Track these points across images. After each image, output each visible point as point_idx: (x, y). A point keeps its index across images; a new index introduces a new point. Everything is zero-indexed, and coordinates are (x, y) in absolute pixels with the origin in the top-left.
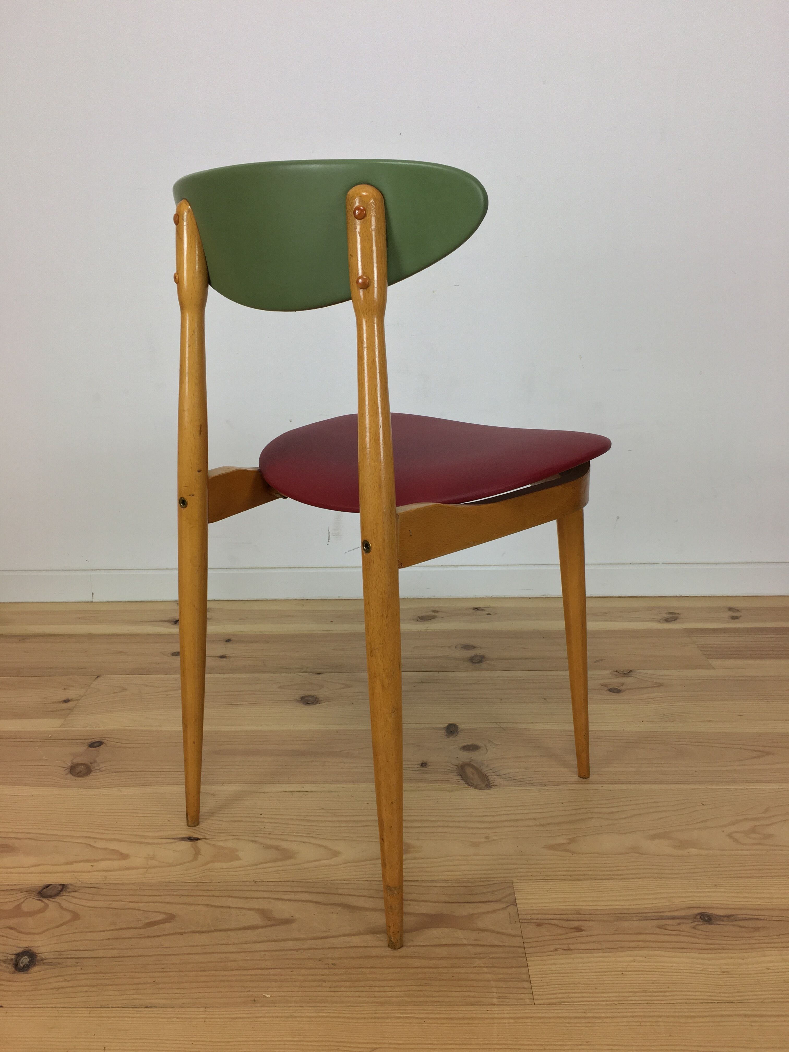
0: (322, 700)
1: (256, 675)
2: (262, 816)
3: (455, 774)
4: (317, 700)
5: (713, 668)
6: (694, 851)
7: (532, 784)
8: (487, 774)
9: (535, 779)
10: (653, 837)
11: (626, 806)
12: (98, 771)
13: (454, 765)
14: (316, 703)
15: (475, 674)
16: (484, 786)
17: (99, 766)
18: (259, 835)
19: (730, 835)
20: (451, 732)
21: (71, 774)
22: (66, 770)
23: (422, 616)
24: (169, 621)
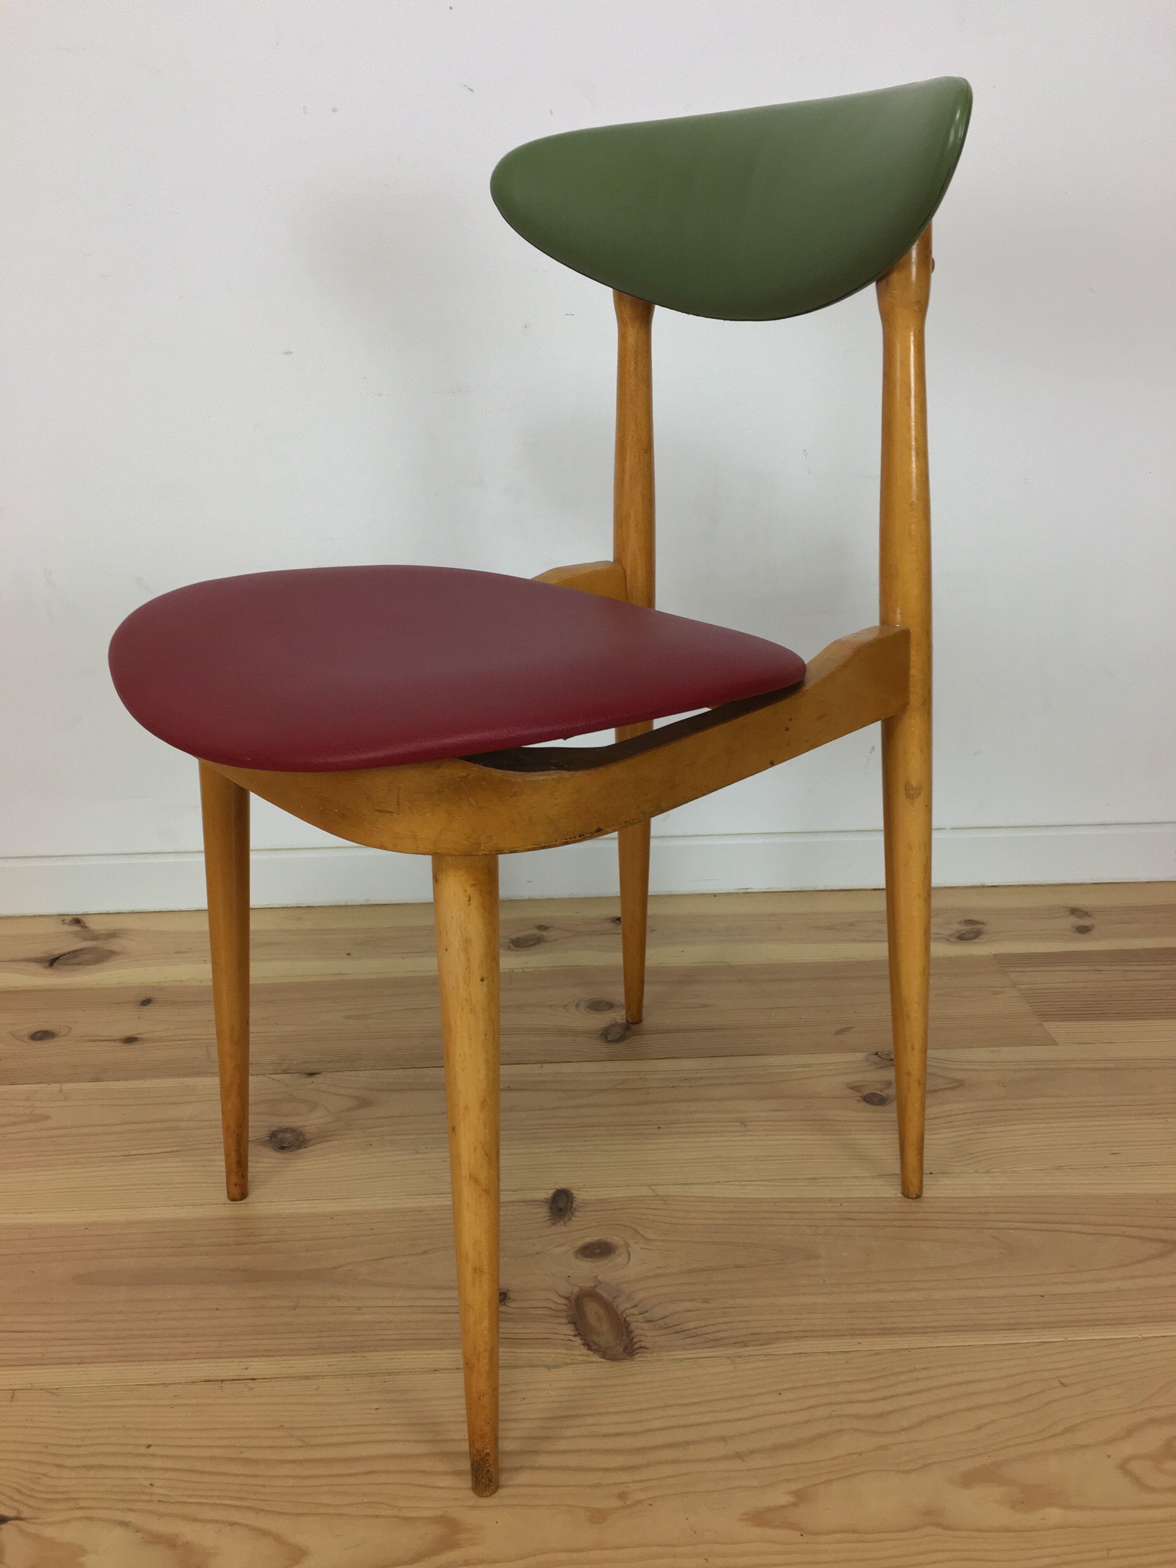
0: (311, 1139)
1: (190, 1081)
2: (151, 1450)
3: (564, 1321)
4: (301, 1138)
5: (1055, 1043)
6: (1054, 1514)
7: (717, 1342)
8: (628, 1319)
9: (723, 1327)
10: (968, 1480)
11: (910, 1394)
13: (564, 1297)
14: (299, 1147)
15: (611, 1066)
16: (620, 1349)
18: (136, 1506)
19: (1123, 1467)
20: (560, 1210)
23: (518, 939)
24: (38, 961)
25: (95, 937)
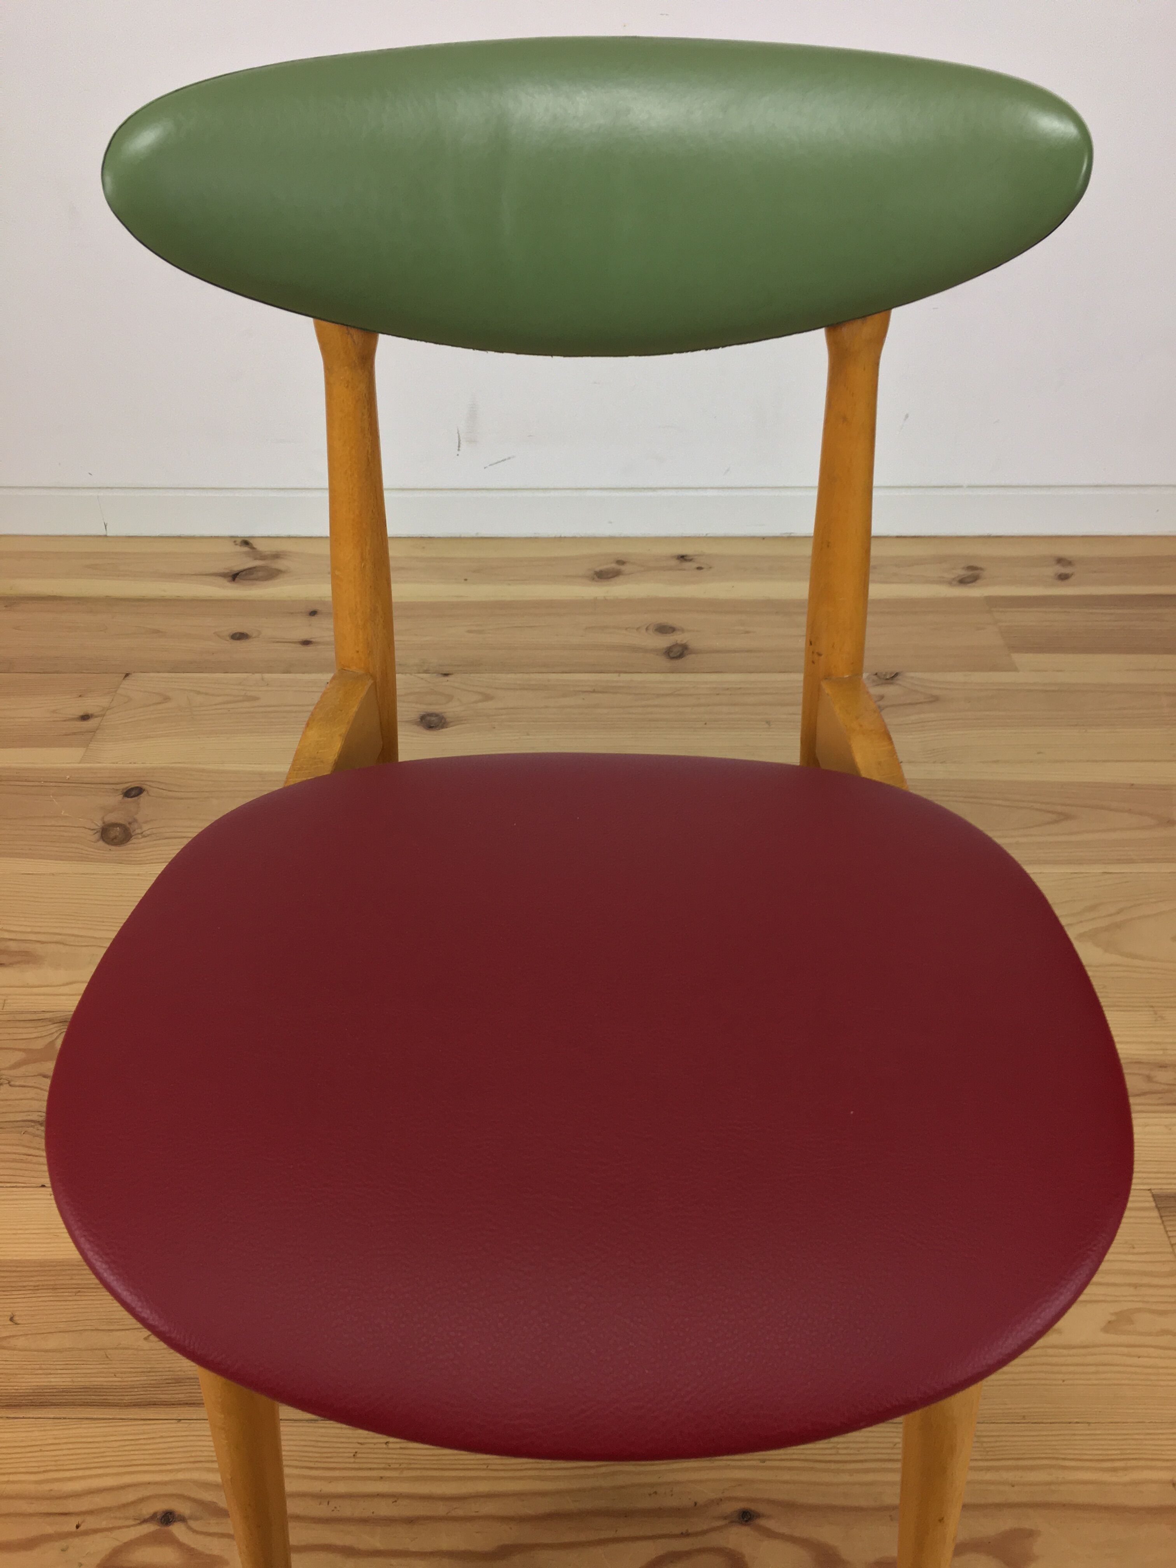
0: (451, 722)
4: (443, 721)
5: (1016, 670)
12: (140, 836)
14: (443, 727)
15: (672, 677)
17: (141, 828)
21: (104, 840)
22: (95, 833)
23: (600, 571)
24: (223, 575)
25: (263, 557)
